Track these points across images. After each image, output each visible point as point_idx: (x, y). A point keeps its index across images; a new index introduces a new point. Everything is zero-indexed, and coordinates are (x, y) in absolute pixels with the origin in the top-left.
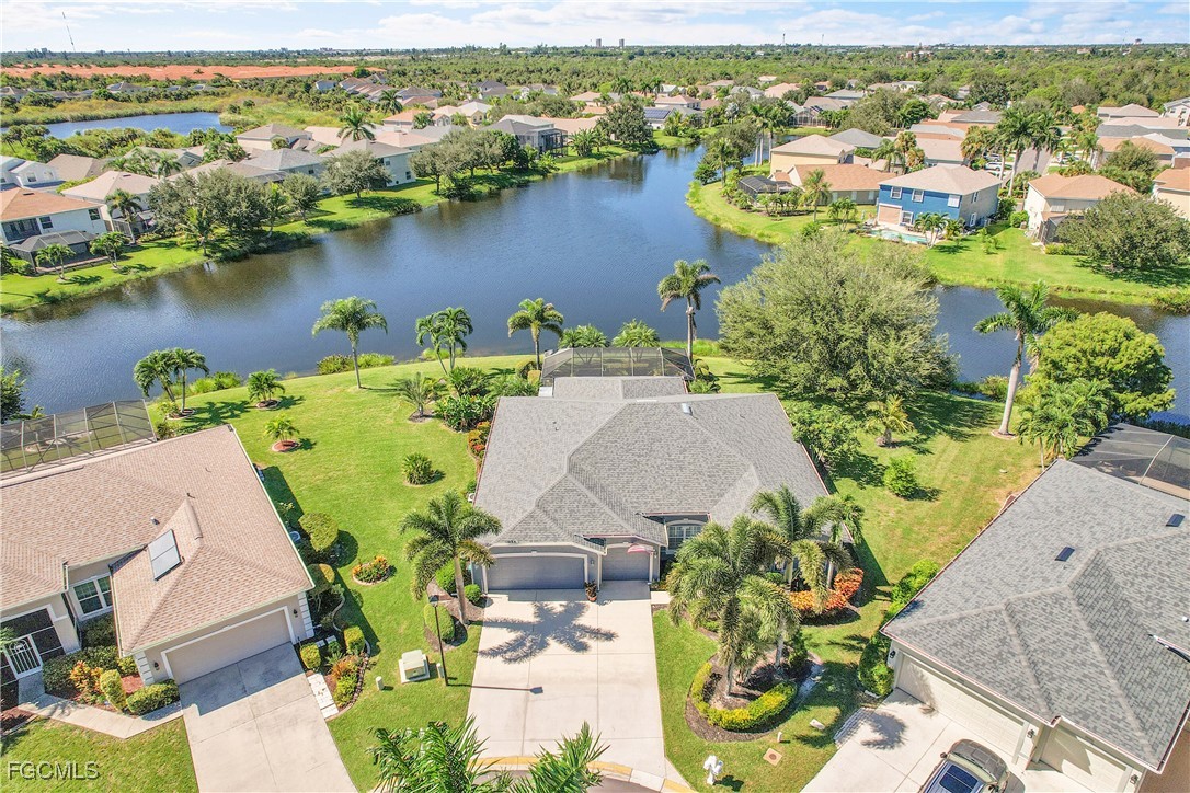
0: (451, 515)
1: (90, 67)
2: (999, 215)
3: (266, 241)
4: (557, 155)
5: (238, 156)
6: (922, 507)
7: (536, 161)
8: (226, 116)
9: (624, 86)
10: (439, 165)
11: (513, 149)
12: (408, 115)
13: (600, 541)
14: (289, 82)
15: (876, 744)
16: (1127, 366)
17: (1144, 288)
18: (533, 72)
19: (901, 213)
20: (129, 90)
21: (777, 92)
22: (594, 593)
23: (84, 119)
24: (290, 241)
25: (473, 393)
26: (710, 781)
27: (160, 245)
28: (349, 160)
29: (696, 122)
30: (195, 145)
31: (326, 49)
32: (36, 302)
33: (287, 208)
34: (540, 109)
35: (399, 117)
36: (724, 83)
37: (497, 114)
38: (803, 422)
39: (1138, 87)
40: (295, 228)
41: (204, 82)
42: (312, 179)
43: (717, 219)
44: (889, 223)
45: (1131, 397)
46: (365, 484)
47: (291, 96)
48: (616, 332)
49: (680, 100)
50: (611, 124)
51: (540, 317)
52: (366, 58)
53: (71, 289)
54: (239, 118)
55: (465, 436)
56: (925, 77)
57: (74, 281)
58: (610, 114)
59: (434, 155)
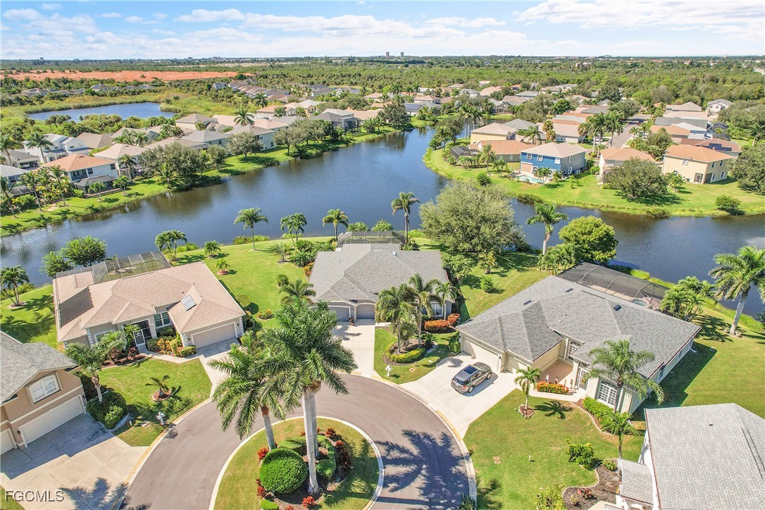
0: (297, 286)
1: (76, 73)
2: (585, 168)
3: (199, 181)
4: (354, 132)
5: (178, 133)
6: (495, 295)
7: (343, 136)
8: (164, 106)
9: (397, 90)
10: (289, 139)
11: (330, 129)
12: (271, 108)
13: (355, 301)
14: (198, 83)
15: (452, 366)
16: (595, 239)
17: (644, 206)
18: (345, 76)
19: (532, 167)
20: (104, 89)
21: (487, 92)
22: (353, 322)
23: (81, 107)
24: (211, 180)
25: (307, 251)
26: (388, 375)
27: (144, 182)
28: (242, 137)
29: (436, 112)
30: (152, 126)
31: (216, 58)
32: (89, 211)
33: (209, 162)
34: (346, 104)
35: (265, 109)
36: (457, 86)
37: (322, 108)
38: (447, 261)
39: (695, 92)
40: (213, 173)
41: (147, 83)
42: (221, 148)
43: (437, 170)
44: (526, 172)
45: (597, 253)
46: (259, 286)
47: (200, 93)
48: (374, 226)
49: (429, 98)
50: (386, 114)
51: (338, 218)
52: (242, 64)
53: (105, 205)
54: (172, 107)
55: (303, 269)
56: (579, 82)
57: (106, 201)
58: (386, 109)
59: (287, 134)
